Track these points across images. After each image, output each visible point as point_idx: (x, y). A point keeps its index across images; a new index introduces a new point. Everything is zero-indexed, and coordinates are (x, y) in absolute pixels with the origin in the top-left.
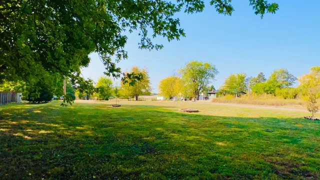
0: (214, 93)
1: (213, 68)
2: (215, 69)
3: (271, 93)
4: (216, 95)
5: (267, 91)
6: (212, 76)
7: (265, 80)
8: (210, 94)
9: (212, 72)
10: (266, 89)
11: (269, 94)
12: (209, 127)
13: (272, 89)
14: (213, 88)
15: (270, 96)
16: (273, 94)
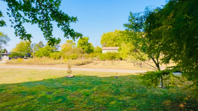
0: (7, 55)
1: (5, 36)
2: (7, 37)
3: (47, 56)
4: (8, 56)
5: (45, 55)
6: (5, 42)
7: (43, 46)
8: (3, 55)
9: (5, 39)
10: (44, 53)
11: (46, 57)
12: (6, 101)
13: (48, 53)
14: (5, 50)
15: (47, 58)
16: (49, 57)
